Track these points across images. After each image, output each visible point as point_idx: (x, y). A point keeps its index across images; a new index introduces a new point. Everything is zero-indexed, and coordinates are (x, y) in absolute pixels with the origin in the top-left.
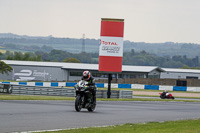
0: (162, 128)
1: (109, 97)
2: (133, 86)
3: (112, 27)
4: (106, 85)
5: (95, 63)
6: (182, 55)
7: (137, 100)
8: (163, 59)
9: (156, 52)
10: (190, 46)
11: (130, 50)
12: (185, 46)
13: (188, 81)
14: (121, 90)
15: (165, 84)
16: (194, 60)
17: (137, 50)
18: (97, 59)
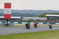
0: (23, 35)
1: (7, 26)
2: (14, 23)
3: (8, 6)
4: (6, 22)
5: (3, 16)
6: (29, 13)
7: (16, 27)
8: (23, 15)
9: (21, 12)
10: (31, 11)
11: (13, 12)
12: (29, 10)
13: (30, 21)
14: (11, 24)
15: (24, 22)
16: (32, 14)
17: (15, 12)
18: (4, 15)
